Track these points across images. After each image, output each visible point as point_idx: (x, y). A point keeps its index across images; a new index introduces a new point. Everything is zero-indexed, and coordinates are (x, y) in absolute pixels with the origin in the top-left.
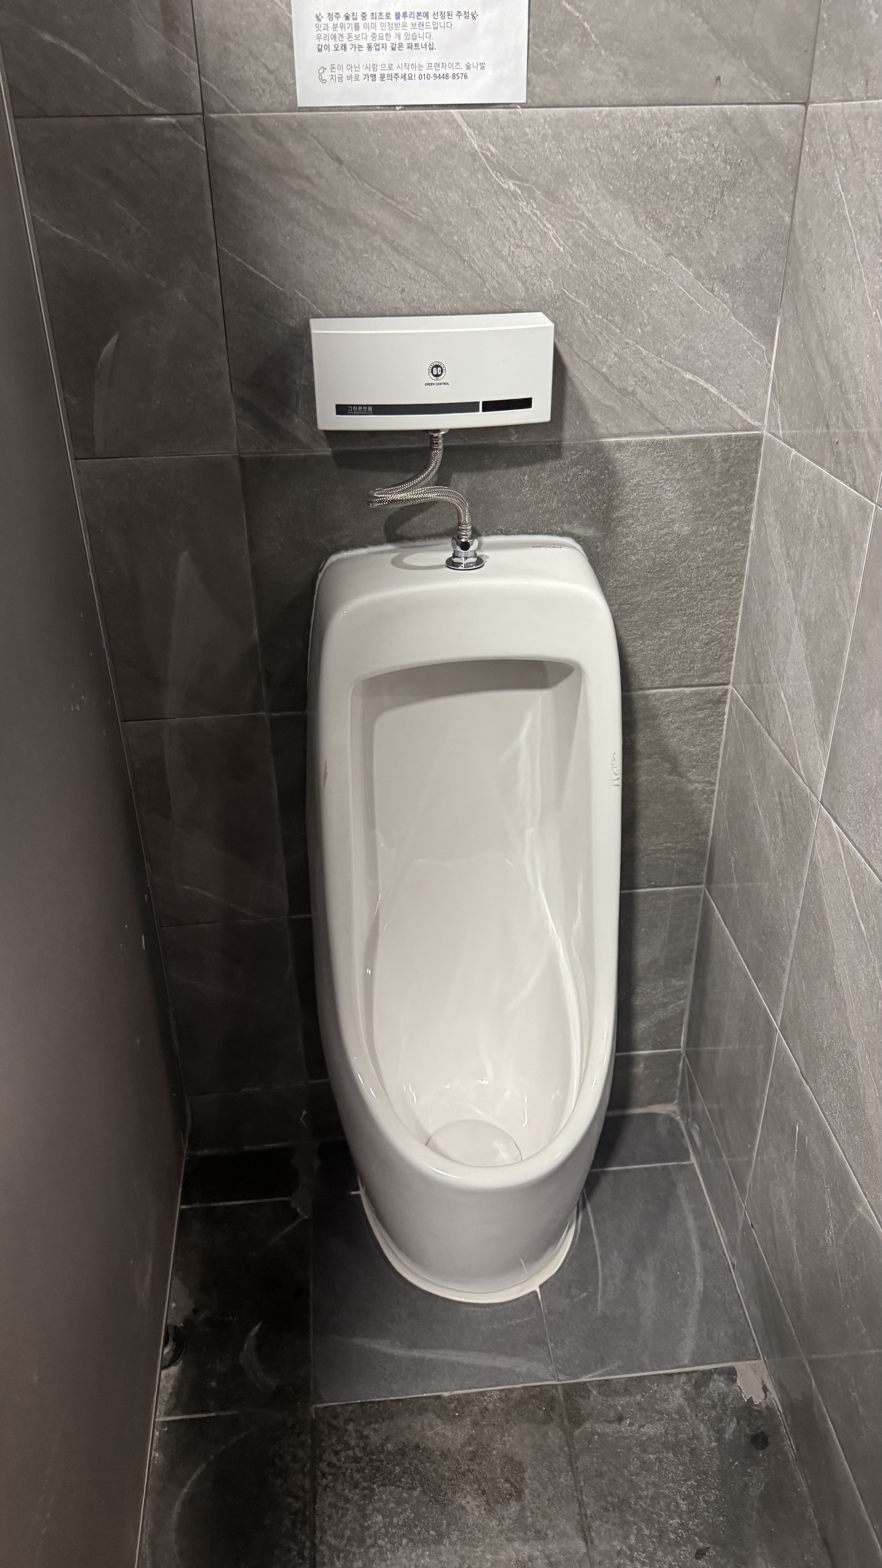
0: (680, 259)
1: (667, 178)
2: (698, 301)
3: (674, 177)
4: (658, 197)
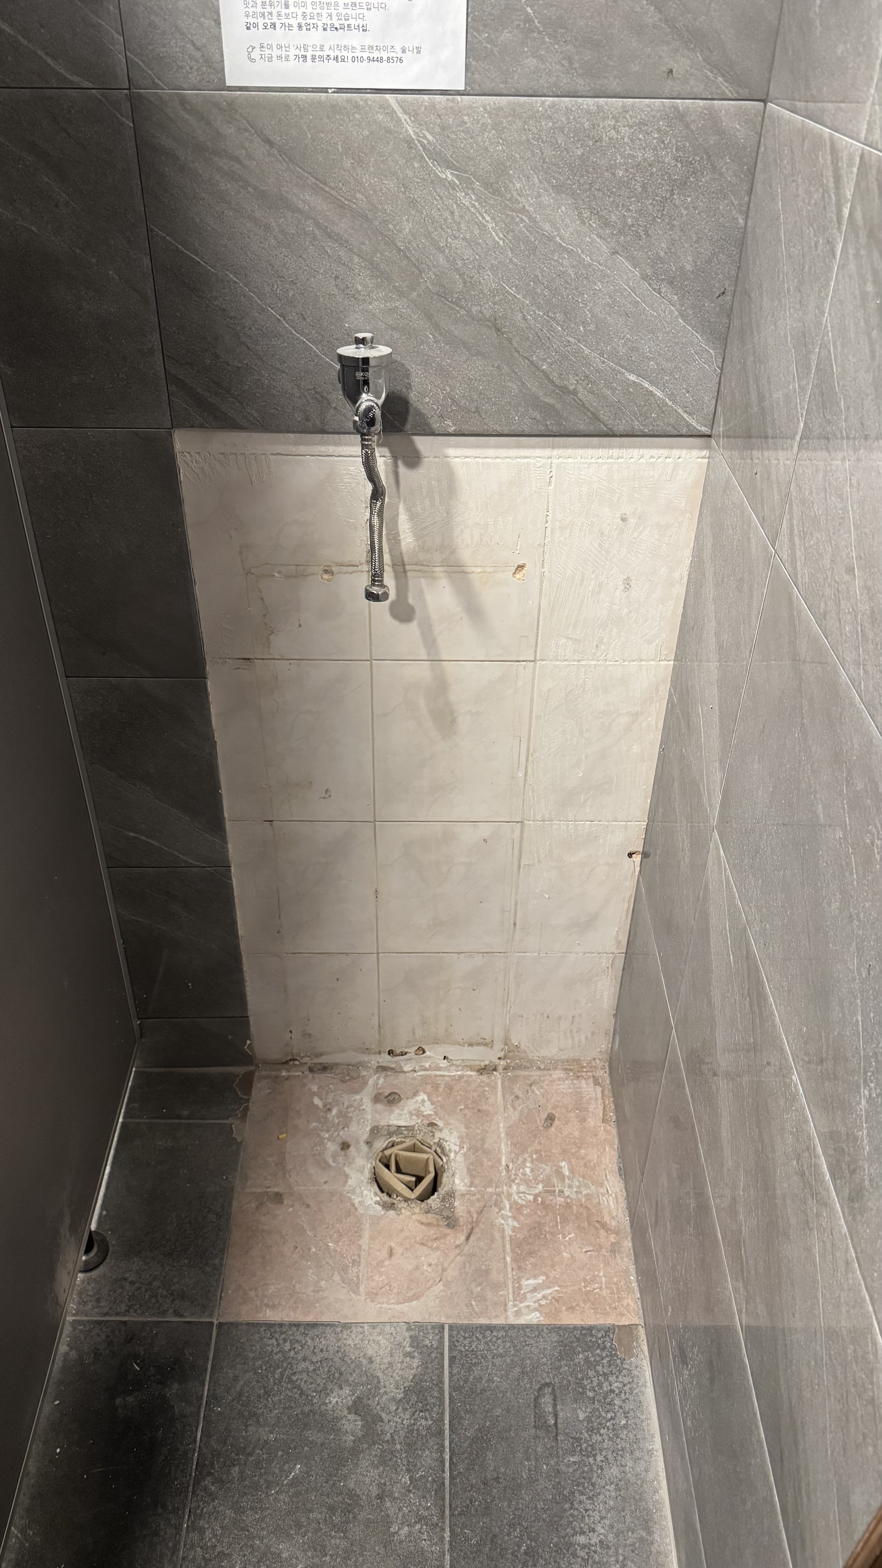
0: (626, 258)
1: (614, 174)
2: (644, 302)
3: (621, 173)
4: (604, 194)
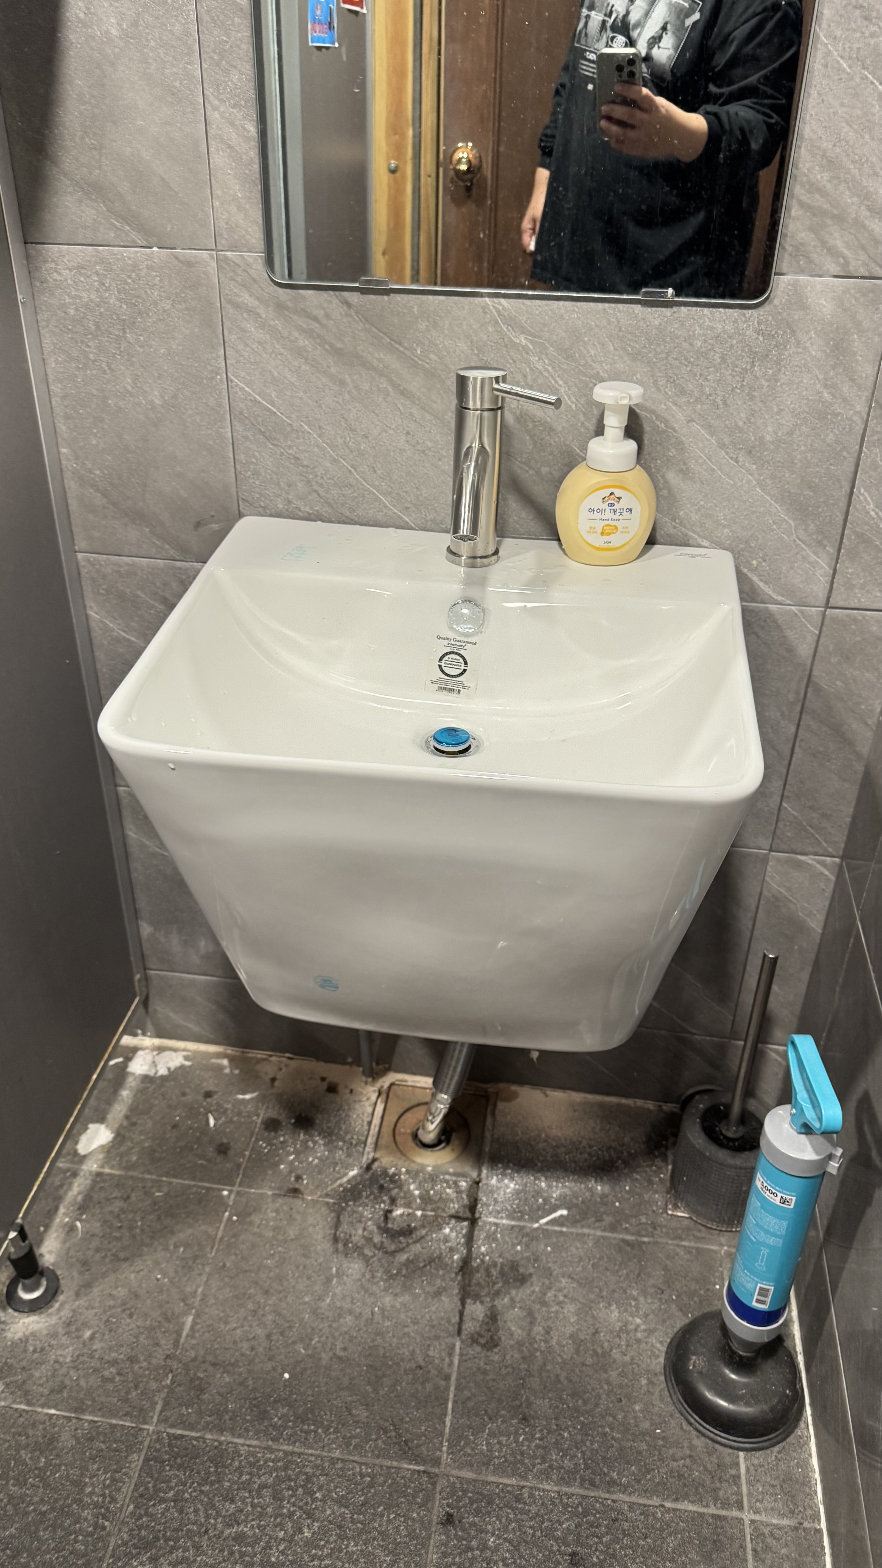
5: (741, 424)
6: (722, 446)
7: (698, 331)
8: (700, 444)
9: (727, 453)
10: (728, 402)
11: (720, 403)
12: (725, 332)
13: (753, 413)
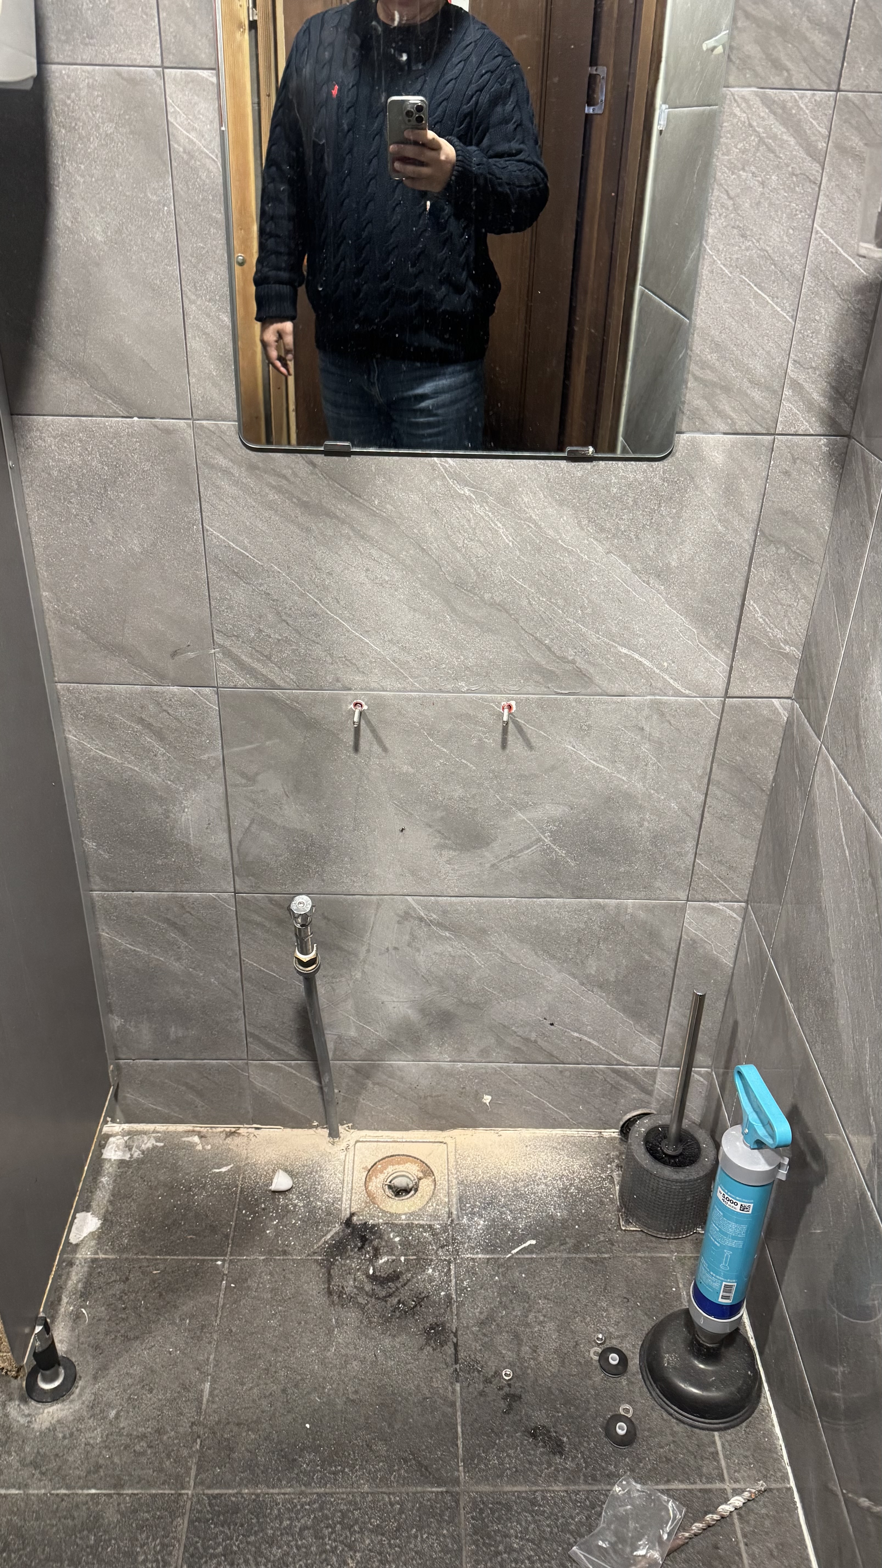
5: (651, 554)
6: (635, 571)
7: (614, 480)
8: (618, 571)
9: (640, 578)
10: (640, 536)
11: (633, 537)
12: (636, 480)
13: (660, 544)
